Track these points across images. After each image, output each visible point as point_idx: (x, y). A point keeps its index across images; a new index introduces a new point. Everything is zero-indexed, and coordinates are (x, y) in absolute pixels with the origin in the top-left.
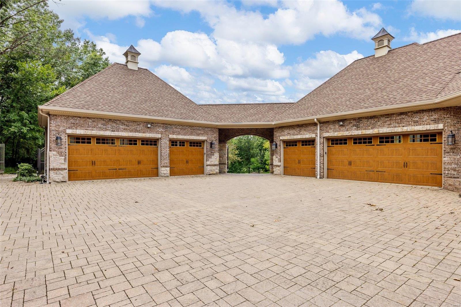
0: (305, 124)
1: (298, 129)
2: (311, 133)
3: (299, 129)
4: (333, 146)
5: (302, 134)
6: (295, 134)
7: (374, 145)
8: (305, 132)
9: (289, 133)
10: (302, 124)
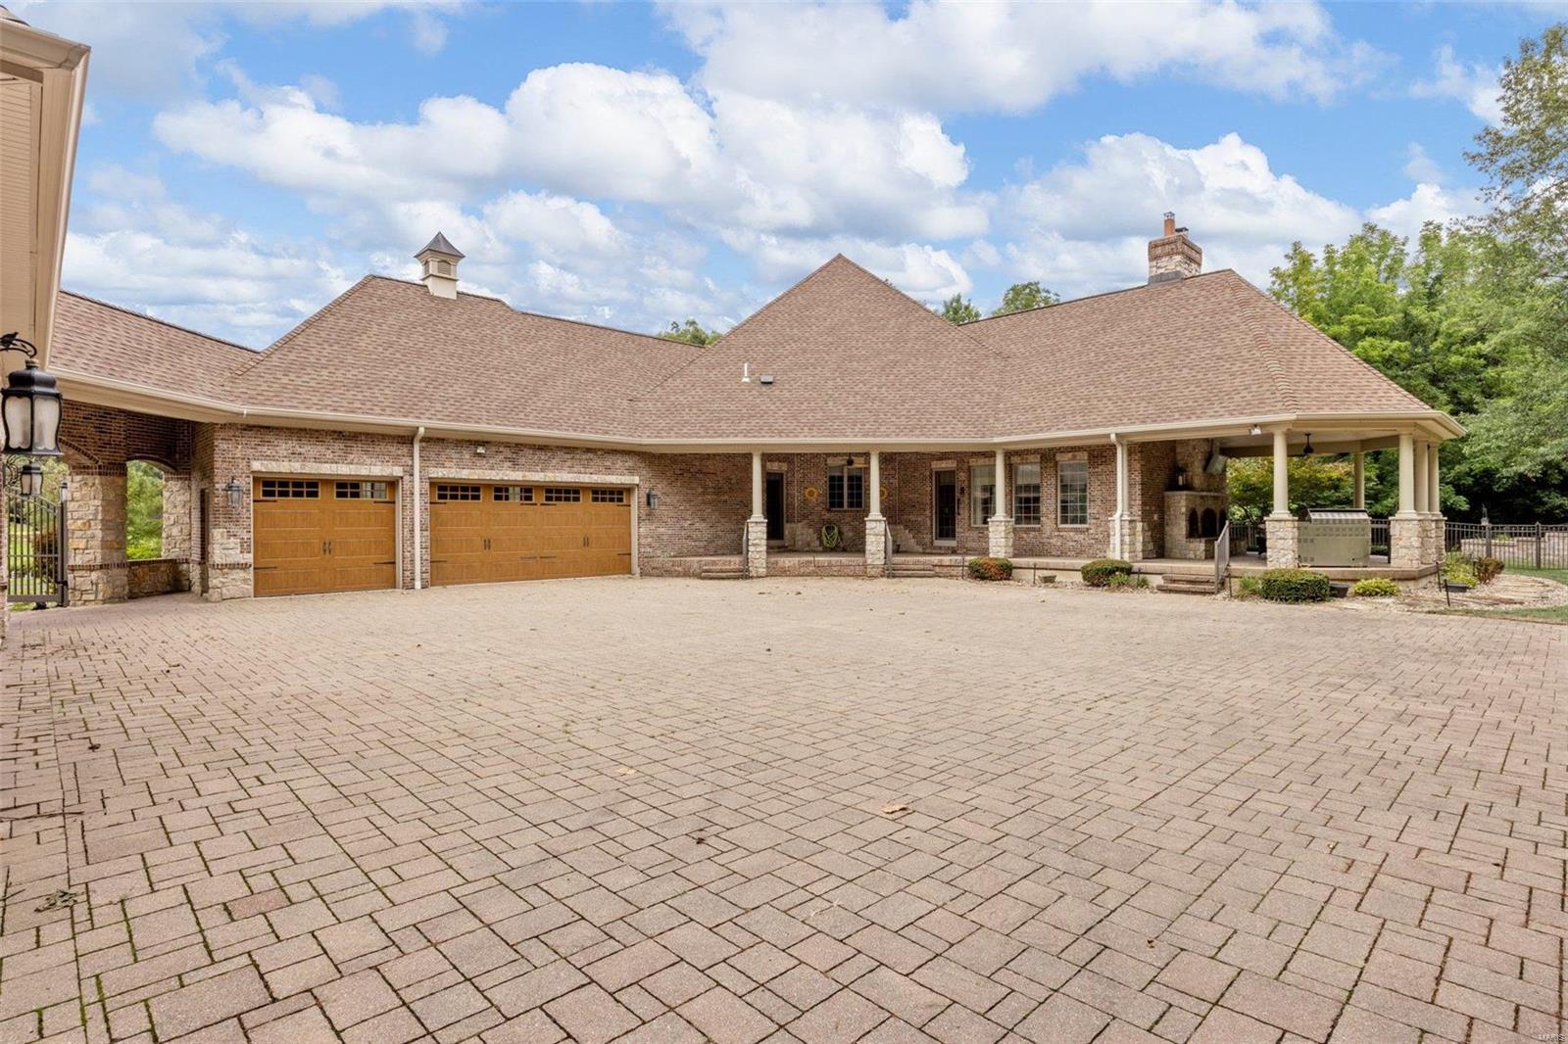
0: (367, 434)
1: (339, 445)
2: (388, 462)
3: (342, 446)
4: (445, 503)
5: (356, 461)
6: (323, 459)
7: (536, 504)
8: (365, 457)
9: (300, 454)
10: (355, 433)
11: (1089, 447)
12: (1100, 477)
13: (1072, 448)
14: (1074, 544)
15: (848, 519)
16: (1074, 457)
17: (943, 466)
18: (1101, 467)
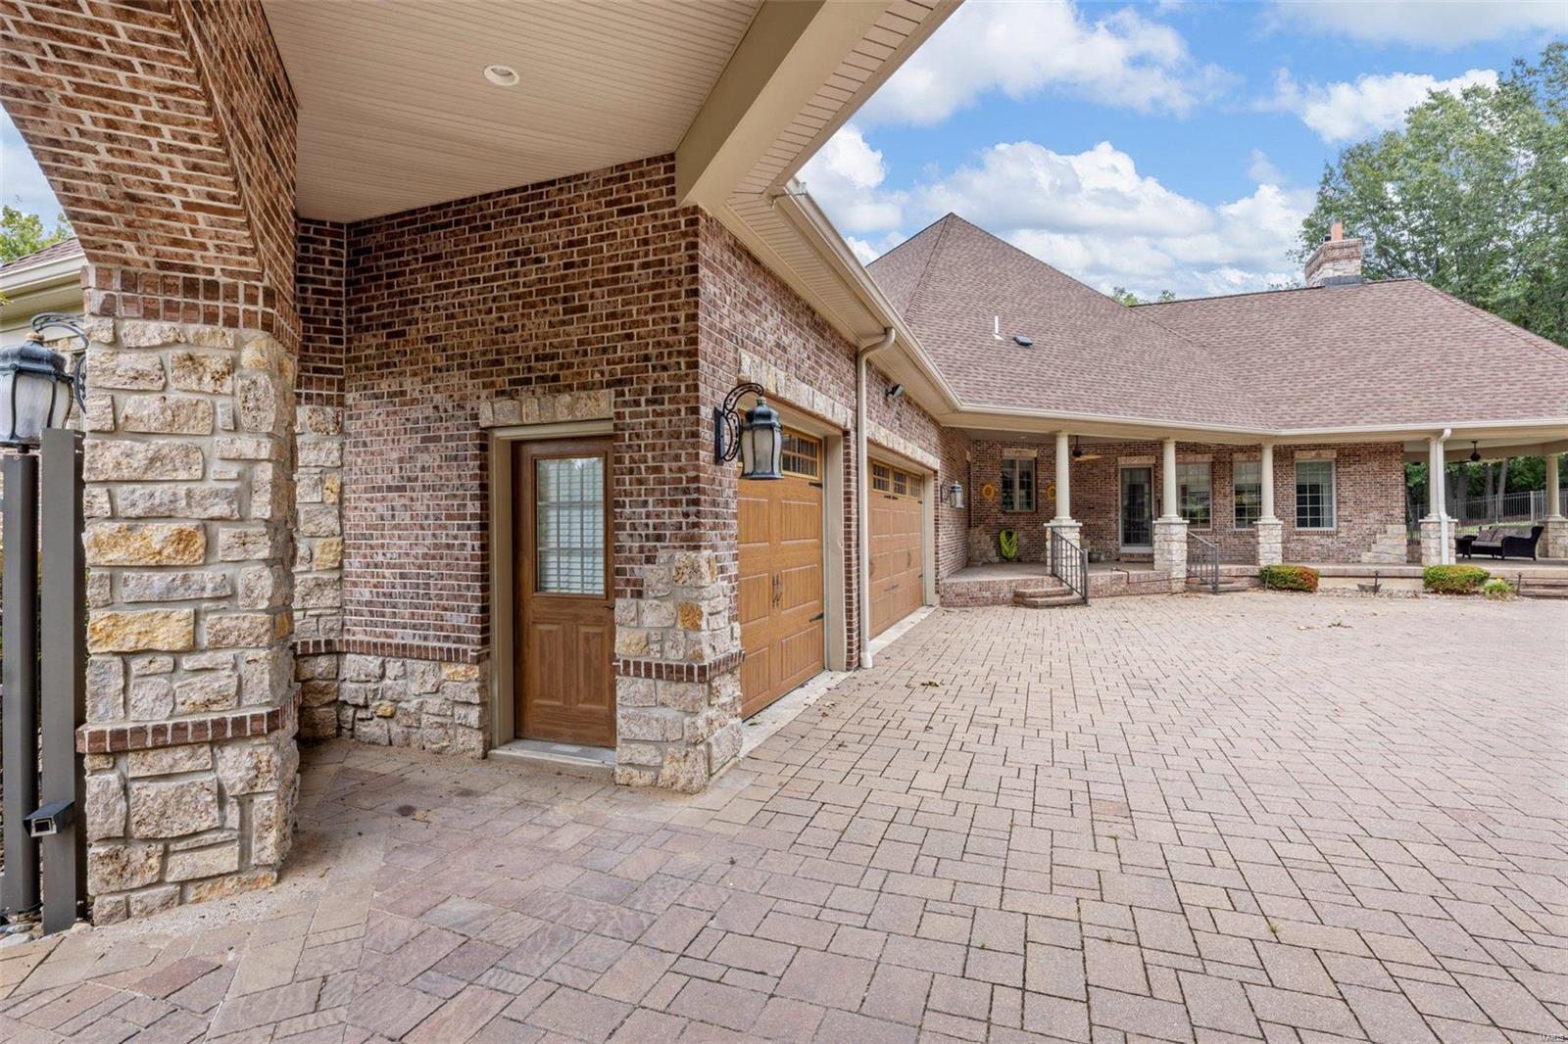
2: (843, 395)
11: (1339, 445)
12: (1352, 477)
13: (1315, 445)
14: (1319, 548)
15: (1023, 523)
16: (1319, 455)
17: (1135, 462)
18: (1353, 467)
